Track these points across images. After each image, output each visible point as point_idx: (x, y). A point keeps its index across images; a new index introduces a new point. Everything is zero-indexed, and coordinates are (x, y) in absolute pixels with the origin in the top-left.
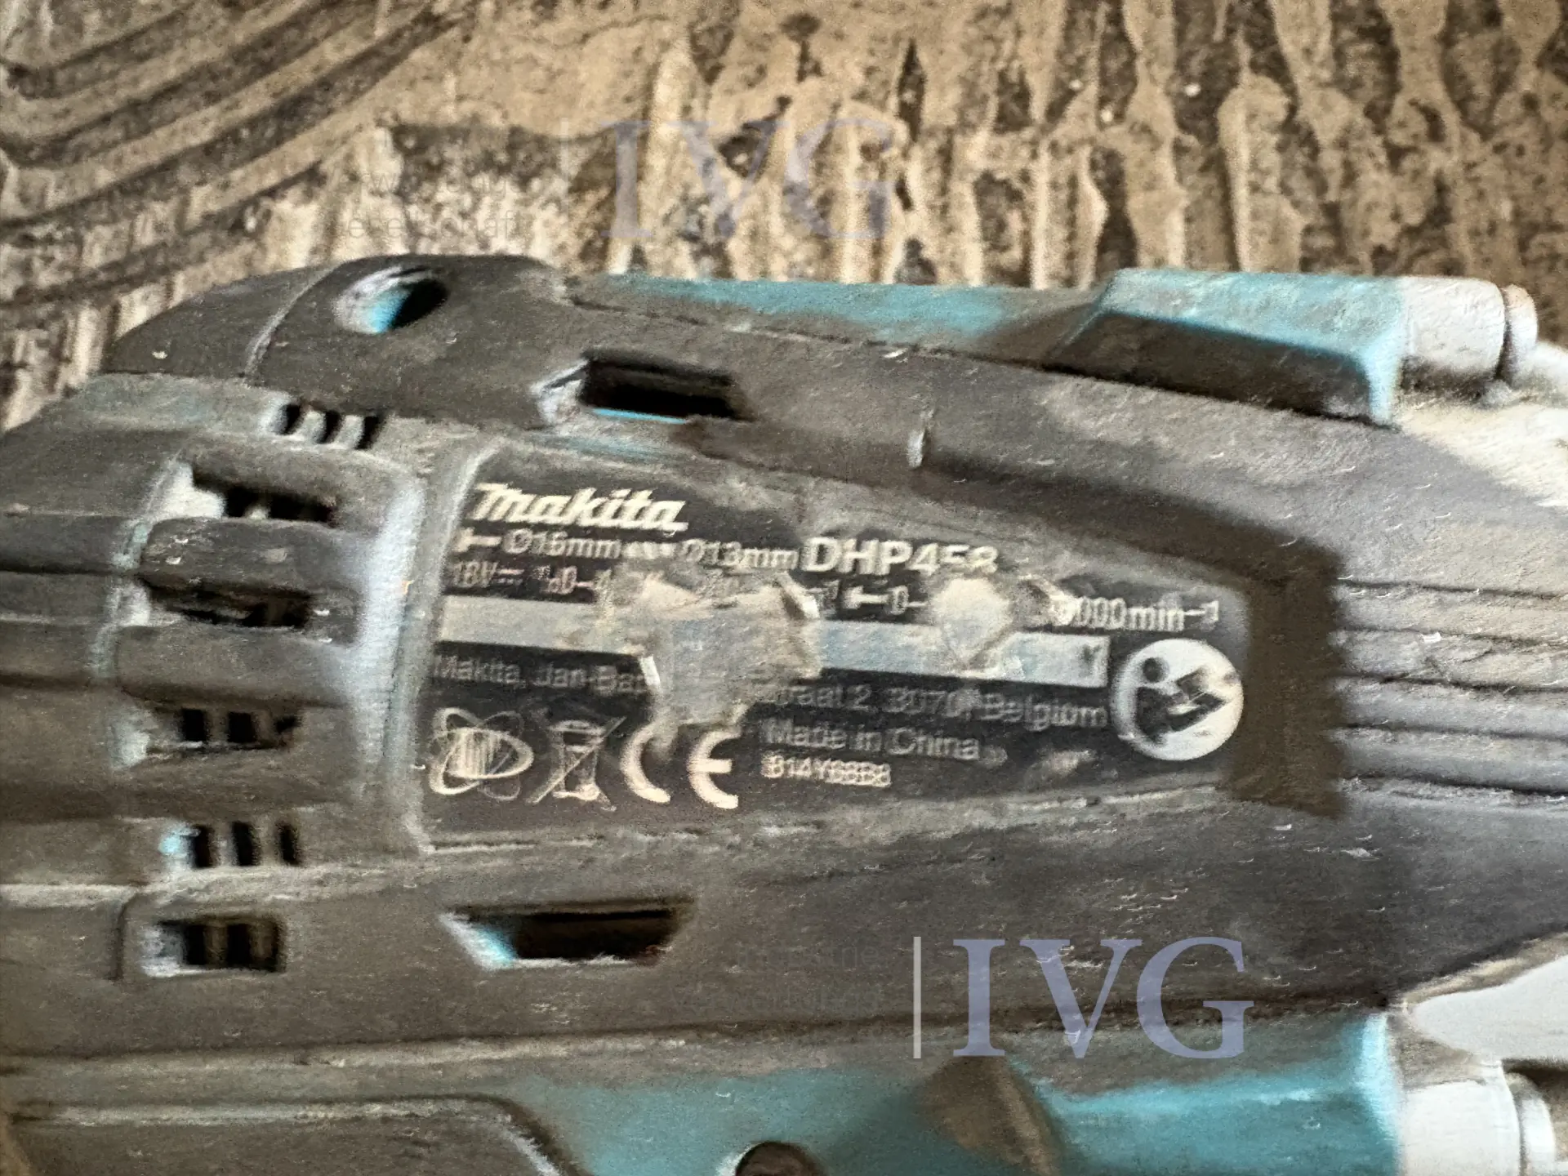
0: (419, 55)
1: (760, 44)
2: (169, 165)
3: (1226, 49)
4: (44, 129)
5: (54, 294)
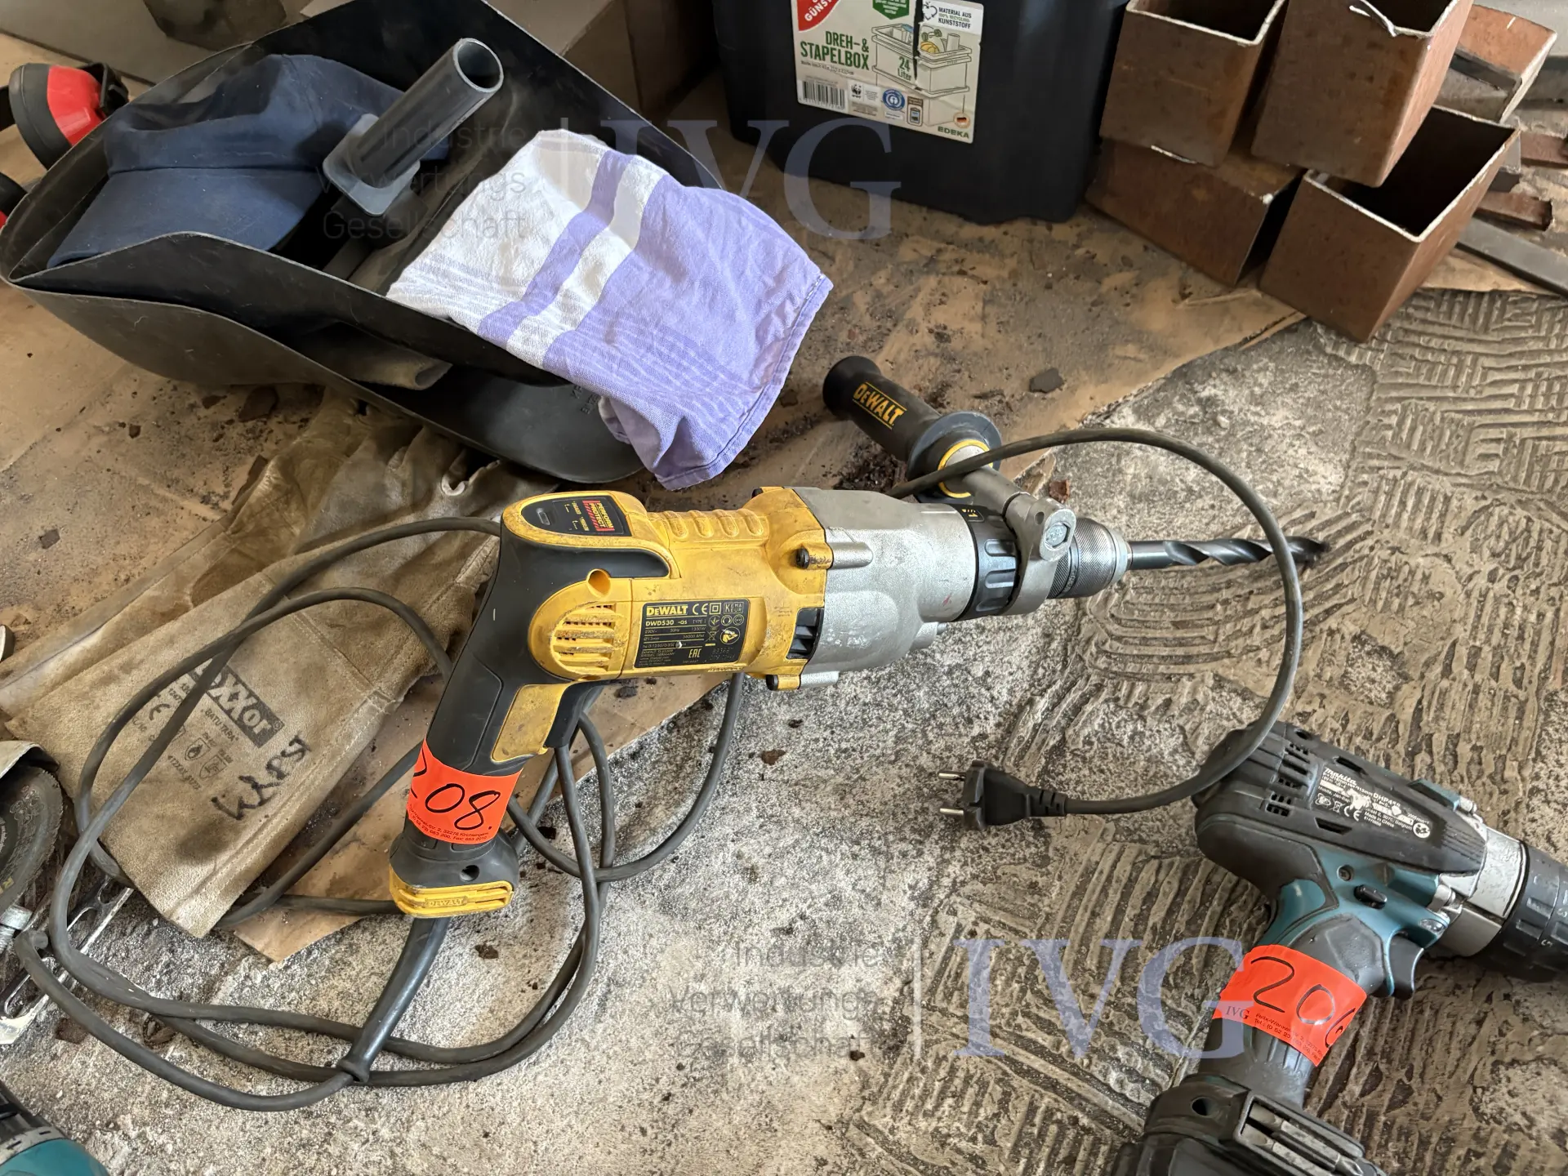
0: (1226, 661)
1: (1311, 695)
2: (1152, 656)
3: (1420, 744)
4: (1119, 633)
5: (1115, 673)
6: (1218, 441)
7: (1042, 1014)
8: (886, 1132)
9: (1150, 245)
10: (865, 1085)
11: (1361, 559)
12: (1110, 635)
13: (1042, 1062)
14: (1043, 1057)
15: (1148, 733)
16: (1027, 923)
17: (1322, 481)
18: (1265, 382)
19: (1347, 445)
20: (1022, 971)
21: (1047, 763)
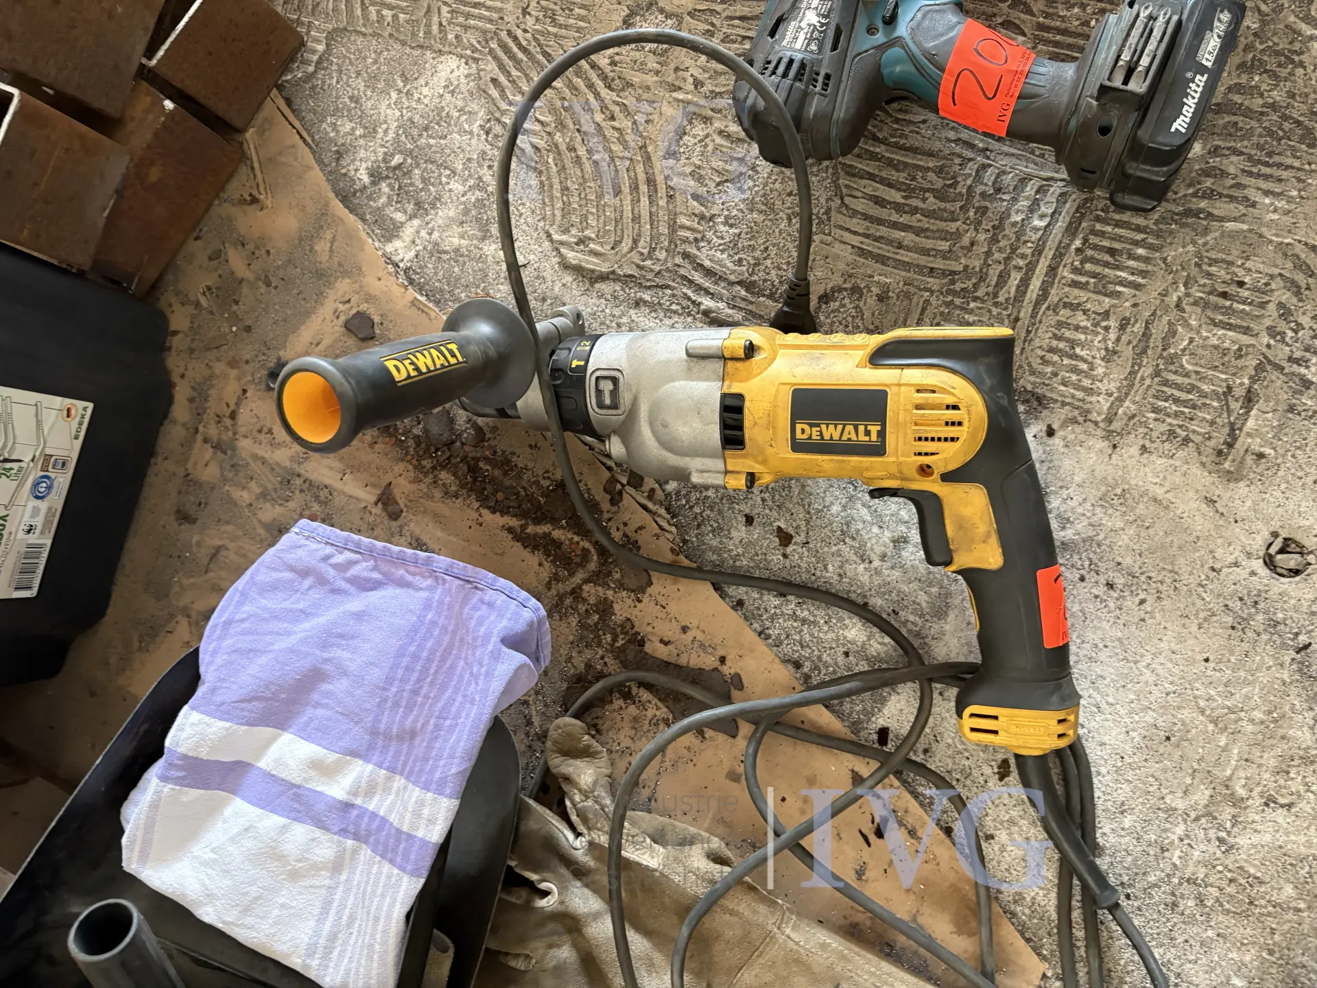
0: (650, 149)
1: (677, 78)
2: (651, 213)
4: (630, 242)
5: (670, 242)
6: (418, 166)
7: (994, 283)
8: (1112, 399)
9: (195, 234)
10: (1074, 421)
11: (535, 39)
12: (632, 249)
13: (1034, 279)
14: (1030, 279)
15: (726, 213)
16: (915, 300)
17: (456, 73)
18: (348, 126)
19: (417, 52)
20: (958, 301)
21: (763, 296)
